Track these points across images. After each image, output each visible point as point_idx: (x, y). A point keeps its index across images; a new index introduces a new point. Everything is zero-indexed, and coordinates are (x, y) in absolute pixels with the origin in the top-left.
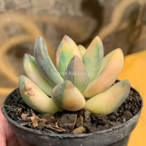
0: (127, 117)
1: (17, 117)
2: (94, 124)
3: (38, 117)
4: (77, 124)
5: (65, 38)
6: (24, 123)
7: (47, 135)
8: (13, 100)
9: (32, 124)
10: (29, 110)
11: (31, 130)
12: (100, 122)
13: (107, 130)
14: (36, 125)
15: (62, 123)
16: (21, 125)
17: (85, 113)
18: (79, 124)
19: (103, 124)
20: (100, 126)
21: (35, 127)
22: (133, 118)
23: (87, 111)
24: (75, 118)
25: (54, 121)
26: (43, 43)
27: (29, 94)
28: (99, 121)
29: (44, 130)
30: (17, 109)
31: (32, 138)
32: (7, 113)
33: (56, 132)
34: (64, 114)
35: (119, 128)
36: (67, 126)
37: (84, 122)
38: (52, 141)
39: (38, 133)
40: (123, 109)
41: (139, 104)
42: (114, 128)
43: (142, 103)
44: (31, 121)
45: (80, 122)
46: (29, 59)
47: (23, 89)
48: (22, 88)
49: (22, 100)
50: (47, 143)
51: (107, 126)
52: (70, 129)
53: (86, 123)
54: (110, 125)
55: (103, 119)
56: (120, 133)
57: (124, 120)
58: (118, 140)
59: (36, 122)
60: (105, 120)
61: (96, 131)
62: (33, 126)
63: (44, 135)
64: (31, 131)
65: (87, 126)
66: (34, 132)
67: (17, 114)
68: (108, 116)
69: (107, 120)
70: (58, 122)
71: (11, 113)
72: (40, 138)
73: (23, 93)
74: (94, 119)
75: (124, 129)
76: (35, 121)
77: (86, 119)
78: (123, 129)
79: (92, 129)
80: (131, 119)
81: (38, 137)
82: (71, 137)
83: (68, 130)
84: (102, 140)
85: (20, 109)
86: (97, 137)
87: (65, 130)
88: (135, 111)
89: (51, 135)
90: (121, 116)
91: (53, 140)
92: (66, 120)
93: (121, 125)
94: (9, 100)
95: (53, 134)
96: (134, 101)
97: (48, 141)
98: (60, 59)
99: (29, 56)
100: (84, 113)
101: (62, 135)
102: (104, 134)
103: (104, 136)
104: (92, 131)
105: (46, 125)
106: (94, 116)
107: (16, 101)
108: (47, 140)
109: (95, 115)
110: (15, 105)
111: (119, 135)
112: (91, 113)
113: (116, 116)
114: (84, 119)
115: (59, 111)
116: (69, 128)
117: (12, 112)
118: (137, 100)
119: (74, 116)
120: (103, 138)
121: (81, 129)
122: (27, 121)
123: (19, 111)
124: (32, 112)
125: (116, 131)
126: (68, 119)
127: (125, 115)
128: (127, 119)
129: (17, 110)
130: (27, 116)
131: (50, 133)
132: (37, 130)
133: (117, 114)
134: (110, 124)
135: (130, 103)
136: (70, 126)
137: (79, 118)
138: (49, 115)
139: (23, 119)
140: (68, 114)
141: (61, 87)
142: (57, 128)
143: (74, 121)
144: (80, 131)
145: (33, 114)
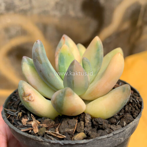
0: (127, 120)
1: (18, 122)
2: (94, 129)
3: (38, 122)
4: (78, 129)
5: (64, 38)
6: (24, 128)
7: (48, 141)
8: (13, 103)
9: (32, 130)
10: (29, 115)
11: (31, 136)
12: (101, 126)
13: (108, 135)
14: (36, 131)
15: (63, 129)
16: (22, 130)
17: (86, 118)
18: (80, 130)
19: (104, 128)
20: (101, 131)
21: (35, 133)
22: (133, 122)
23: (88, 116)
24: (76, 123)
25: (55, 126)
26: (42, 46)
27: (28, 100)
28: (100, 125)
29: (45, 135)
30: (17, 112)
32: (8, 117)
33: (57, 139)
34: (64, 119)
35: (120, 132)
36: (67, 132)
37: (85, 127)
39: (38, 140)
40: (123, 111)
41: (139, 105)
42: (115, 133)
43: (142, 104)
44: (32, 127)
45: (80, 128)
46: (27, 62)
47: (23, 95)
48: (21, 93)
51: (107, 131)
52: (71, 135)
53: (87, 128)
54: (111, 130)
55: (104, 124)
56: (120, 137)
57: (125, 124)
58: (119, 144)
59: (37, 128)
60: (106, 125)
61: (97, 137)
62: (34, 132)
63: (45, 141)
64: (31, 138)
65: (88, 131)
66: (35, 139)
67: (17, 119)
68: (108, 119)
69: (107, 124)
70: (59, 127)
71: (11, 117)
73: (23, 98)
74: (95, 123)
76: (35, 127)
77: (86, 124)
78: (123, 133)
79: (92, 134)
80: (131, 123)
81: (39, 143)
82: (72, 143)
83: (69, 136)
84: (103, 144)
85: (20, 114)
86: (98, 142)
87: (65, 137)
88: (135, 114)
89: (52, 142)
90: (121, 120)
91: (54, 146)
92: (66, 125)
93: (122, 129)
94: (9, 102)
95: (54, 141)
96: (134, 102)
98: (59, 61)
99: (27, 59)
100: (84, 118)
101: (63, 141)
102: (105, 139)
103: (105, 141)
104: (92, 136)
105: (47, 130)
106: (95, 121)
107: (16, 103)
109: (96, 119)
110: (15, 108)
111: (119, 139)
112: (91, 118)
113: (117, 119)
114: (84, 124)
115: (59, 115)
116: (69, 134)
117: (13, 116)
118: (137, 101)
119: (75, 122)
121: (82, 135)
123: (19, 115)
124: (32, 116)
125: (117, 136)
126: (68, 124)
127: (125, 119)
128: (128, 123)
129: (17, 114)
130: (27, 121)
131: (51, 139)
132: (37, 137)
133: (118, 117)
134: (110, 128)
135: (130, 104)
136: (71, 132)
137: (79, 123)
138: (49, 119)
139: (24, 124)
140: (68, 120)
141: (61, 95)
142: (57, 134)
143: (74, 126)
144: (81, 137)
145: (34, 119)
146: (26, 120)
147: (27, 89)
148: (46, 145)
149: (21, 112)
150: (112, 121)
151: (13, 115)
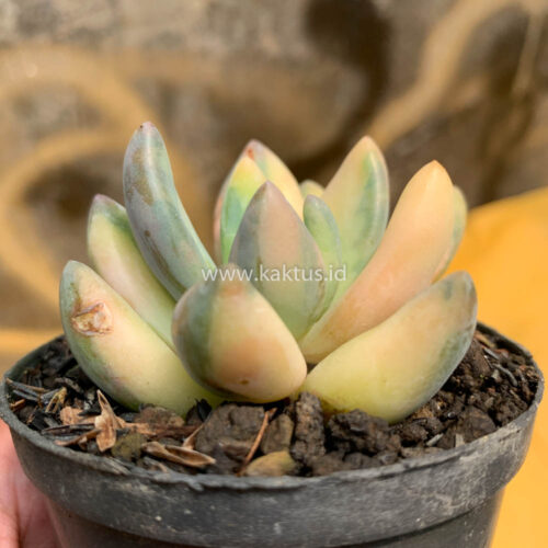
0: (471, 429)
1: (46, 420)
2: (334, 453)
5: (250, 152)
6: (67, 438)
7: (143, 476)
9: (92, 438)
10: (90, 397)
11: (86, 457)
12: (359, 441)
13: (382, 468)
14: (106, 442)
15: (208, 440)
16: (58, 443)
17: (300, 407)
18: (274, 445)
19: (372, 450)
20: (358, 457)
21: (102, 449)
22: (495, 436)
25: (182, 432)
26: (157, 144)
27: (91, 327)
28: (355, 439)
30: (49, 394)
31: (90, 496)
32: (12, 405)
33: (181, 469)
34: (219, 407)
35: (434, 465)
37: (294, 439)
38: (165, 502)
39: (109, 469)
40: (459, 406)
41: (528, 392)
42: (412, 464)
43: (539, 386)
45: (277, 437)
47: (73, 309)
48: (69, 303)
49: (77, 367)
50: (145, 512)
51: (383, 458)
52: (237, 462)
53: (304, 445)
54: (399, 457)
55: (371, 433)
56: (439, 492)
57: (460, 442)
59: (111, 434)
60: (380, 435)
62: (97, 446)
63: (133, 477)
64: (85, 462)
65: (306, 456)
66: (95, 466)
67: (47, 410)
69: (384, 432)
70: (196, 436)
71: (26, 409)
72: (120, 493)
73: (72, 324)
74: (336, 430)
75: (454, 472)
76: (107, 431)
77: (302, 429)
78: (450, 473)
79: (322, 463)
80: (486, 437)
81: (110, 487)
83: (226, 460)
85: (61, 394)
87: (212, 461)
88: (505, 409)
89: (158, 477)
90: (449, 430)
91: (167, 498)
92: (225, 427)
93: (441, 455)
95: (166, 474)
96: (507, 382)
97: (150, 503)
98: (224, 216)
99: (108, 204)
100: (295, 406)
101: (201, 478)
102: (370, 486)
103: (369, 496)
104: (320, 470)
106: (336, 421)
108: (143, 499)
109: (341, 414)
111: (434, 499)
112: (321, 406)
113: (429, 430)
114: (294, 430)
115: (203, 401)
116: (229, 456)
117: (33, 404)
118: (518, 378)
120: (365, 503)
121: (278, 459)
122: (78, 431)
123: (57, 399)
124: (102, 399)
125: (422, 481)
127: (461, 425)
130: (80, 415)
131: (158, 468)
132: (106, 459)
133: (436, 424)
134: (399, 454)
135: (492, 390)
137: (274, 423)
139: (65, 424)
140: (232, 407)
141: (203, 290)
142: (186, 454)
143: (254, 432)
144: (274, 467)
145: (105, 406)
146: (78, 411)
147: (91, 288)
148: (136, 497)
149: (64, 390)
150: (407, 432)
151: (35, 399)
